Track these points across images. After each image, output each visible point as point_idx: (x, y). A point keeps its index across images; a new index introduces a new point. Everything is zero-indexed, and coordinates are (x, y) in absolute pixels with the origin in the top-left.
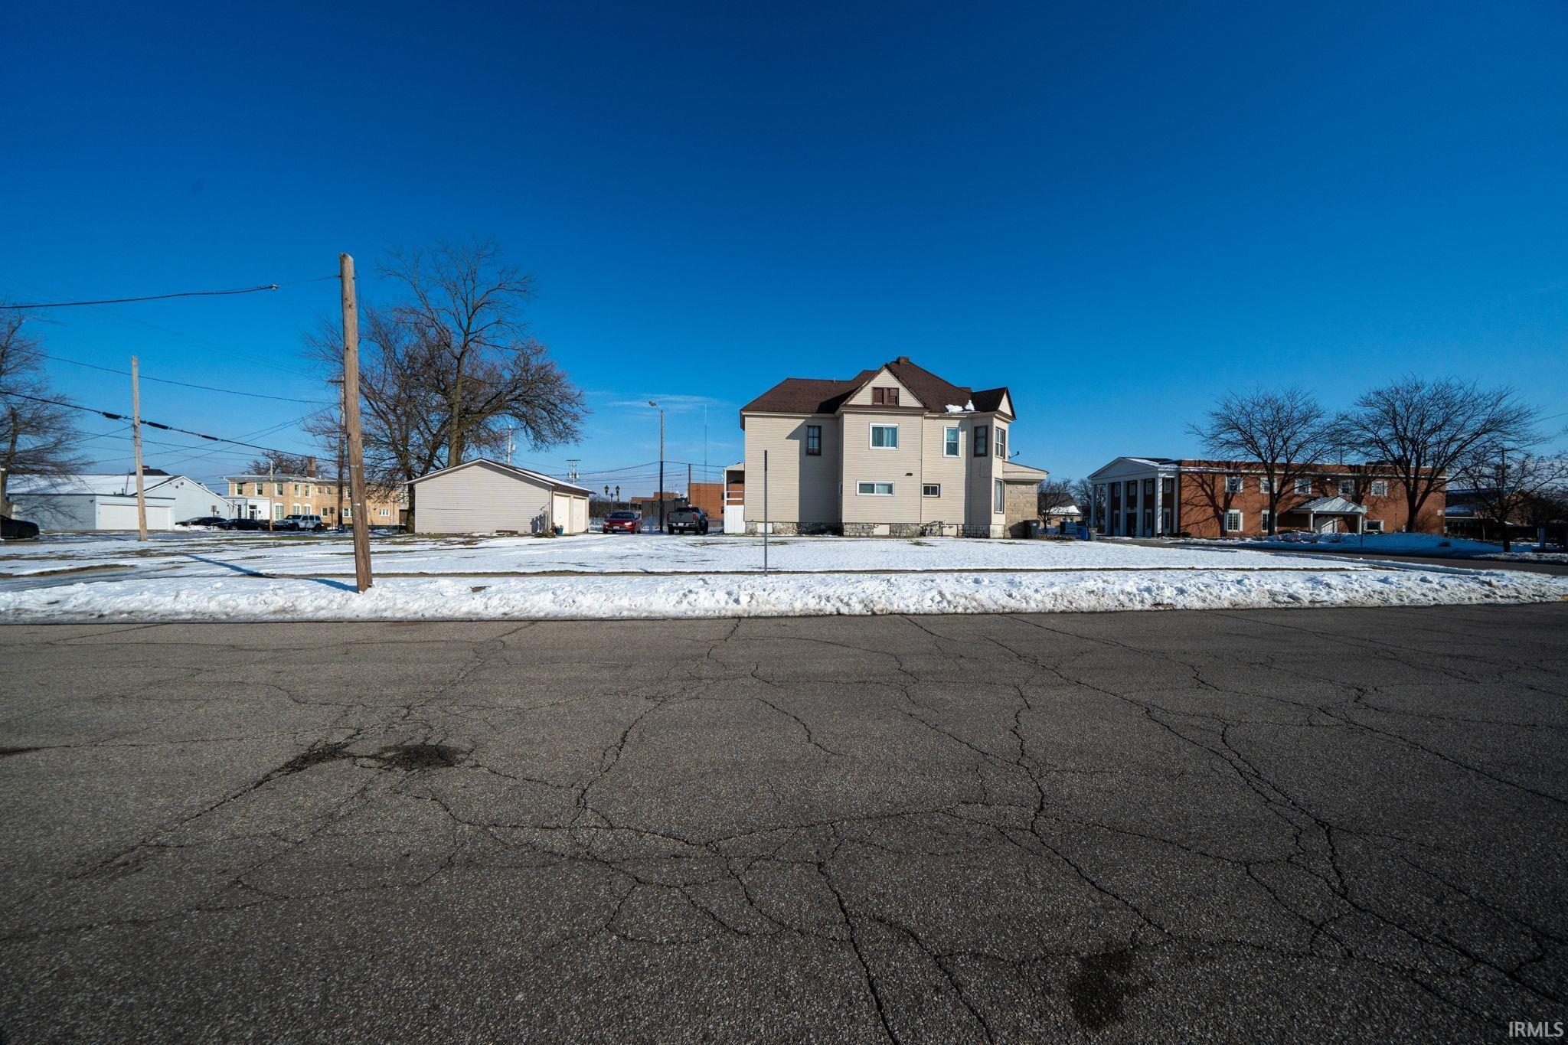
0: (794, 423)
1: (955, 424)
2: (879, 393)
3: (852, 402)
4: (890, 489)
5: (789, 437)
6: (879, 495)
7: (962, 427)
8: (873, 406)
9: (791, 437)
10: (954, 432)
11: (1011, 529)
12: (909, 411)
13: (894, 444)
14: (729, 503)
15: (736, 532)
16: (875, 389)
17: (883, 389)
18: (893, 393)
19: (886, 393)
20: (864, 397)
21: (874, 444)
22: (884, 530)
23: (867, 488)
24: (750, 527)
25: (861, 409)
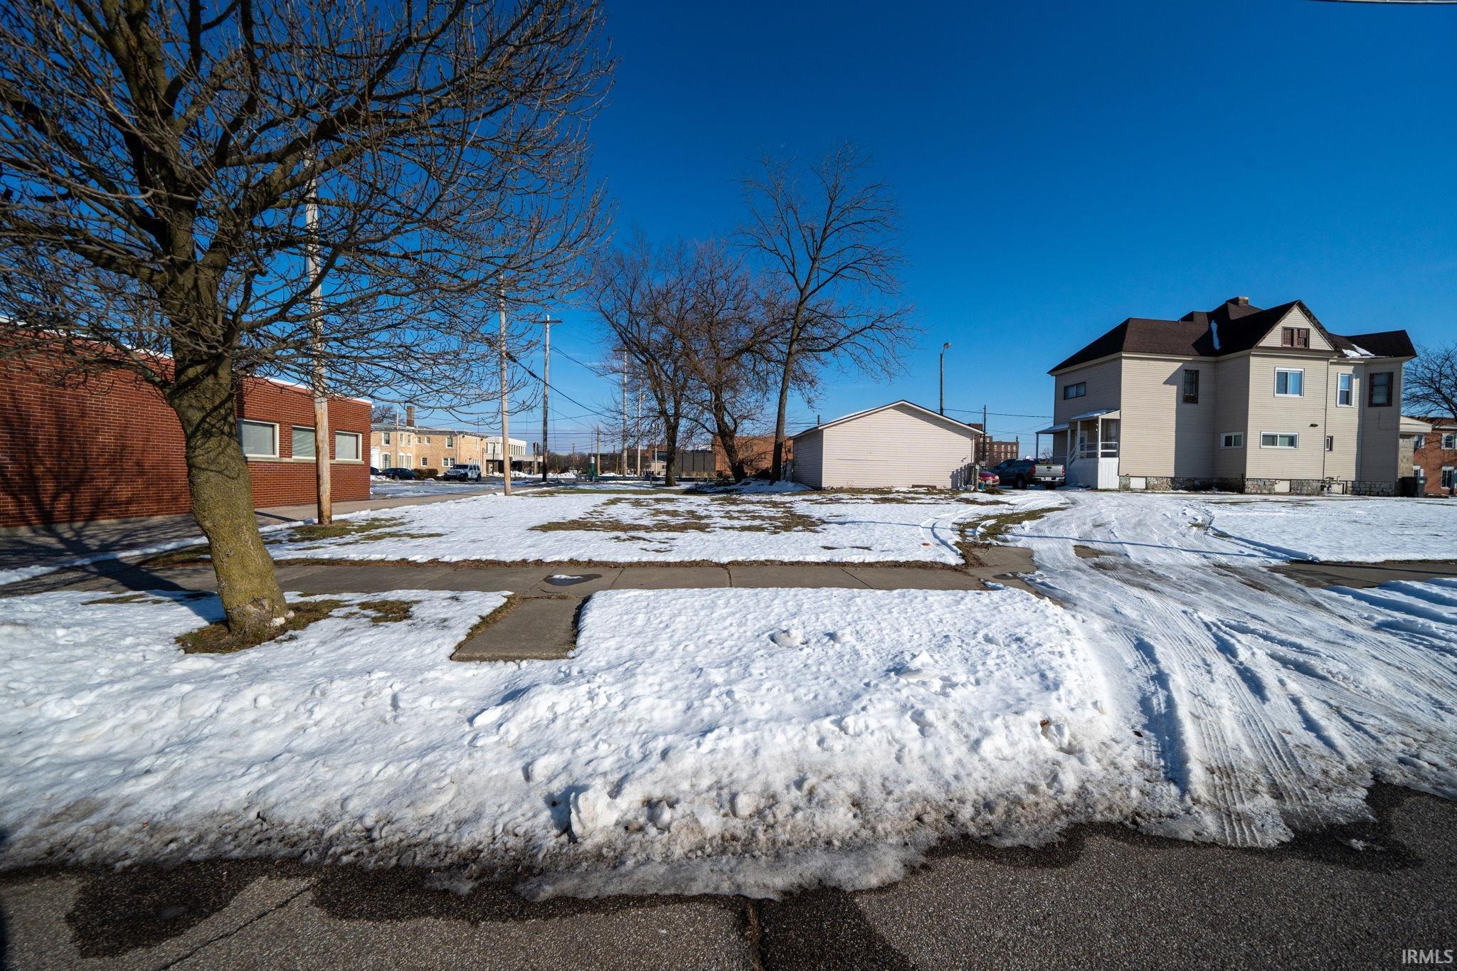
0: (1172, 367)
1: (1349, 370)
2: (1290, 333)
3: (1262, 344)
4: (1292, 441)
5: (1165, 383)
6: (1281, 448)
7: (1356, 373)
8: (1284, 349)
9: (1169, 382)
10: (1349, 379)
12: (1319, 355)
13: (1300, 391)
14: (1104, 455)
15: (1110, 487)
16: (1285, 329)
17: (1292, 330)
18: (1303, 334)
19: (1296, 332)
20: (1274, 338)
21: (1278, 391)
22: (1283, 487)
23: (1270, 440)
24: (1124, 482)
25: (1272, 352)
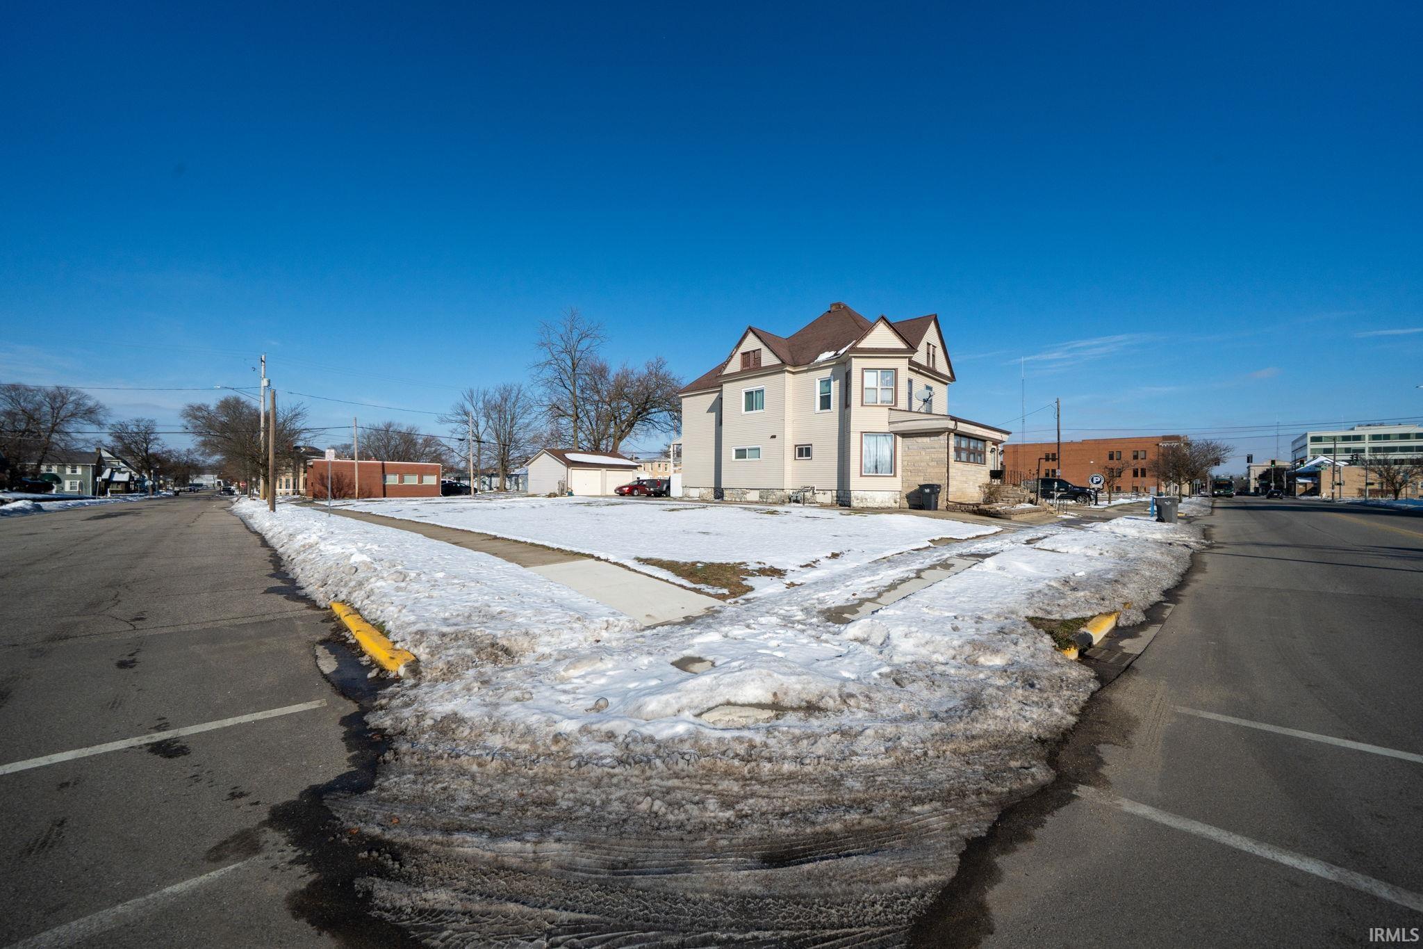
1: (827, 373)
2: (746, 357)
3: (727, 372)
4: (757, 453)
6: (750, 460)
7: (835, 375)
8: (742, 372)
10: (826, 383)
11: (908, 497)
12: (771, 370)
13: (762, 407)
16: (743, 354)
17: (749, 353)
18: (757, 355)
19: (751, 356)
20: (735, 365)
21: (747, 410)
22: (754, 496)
23: (741, 454)
25: (734, 377)
